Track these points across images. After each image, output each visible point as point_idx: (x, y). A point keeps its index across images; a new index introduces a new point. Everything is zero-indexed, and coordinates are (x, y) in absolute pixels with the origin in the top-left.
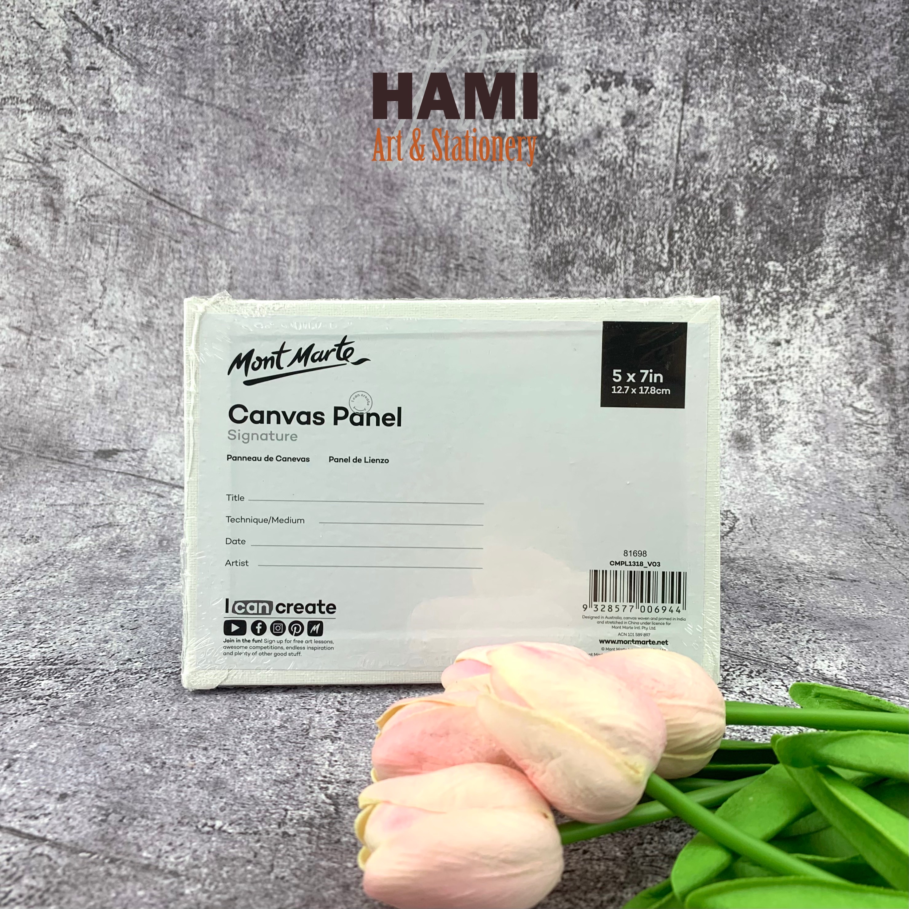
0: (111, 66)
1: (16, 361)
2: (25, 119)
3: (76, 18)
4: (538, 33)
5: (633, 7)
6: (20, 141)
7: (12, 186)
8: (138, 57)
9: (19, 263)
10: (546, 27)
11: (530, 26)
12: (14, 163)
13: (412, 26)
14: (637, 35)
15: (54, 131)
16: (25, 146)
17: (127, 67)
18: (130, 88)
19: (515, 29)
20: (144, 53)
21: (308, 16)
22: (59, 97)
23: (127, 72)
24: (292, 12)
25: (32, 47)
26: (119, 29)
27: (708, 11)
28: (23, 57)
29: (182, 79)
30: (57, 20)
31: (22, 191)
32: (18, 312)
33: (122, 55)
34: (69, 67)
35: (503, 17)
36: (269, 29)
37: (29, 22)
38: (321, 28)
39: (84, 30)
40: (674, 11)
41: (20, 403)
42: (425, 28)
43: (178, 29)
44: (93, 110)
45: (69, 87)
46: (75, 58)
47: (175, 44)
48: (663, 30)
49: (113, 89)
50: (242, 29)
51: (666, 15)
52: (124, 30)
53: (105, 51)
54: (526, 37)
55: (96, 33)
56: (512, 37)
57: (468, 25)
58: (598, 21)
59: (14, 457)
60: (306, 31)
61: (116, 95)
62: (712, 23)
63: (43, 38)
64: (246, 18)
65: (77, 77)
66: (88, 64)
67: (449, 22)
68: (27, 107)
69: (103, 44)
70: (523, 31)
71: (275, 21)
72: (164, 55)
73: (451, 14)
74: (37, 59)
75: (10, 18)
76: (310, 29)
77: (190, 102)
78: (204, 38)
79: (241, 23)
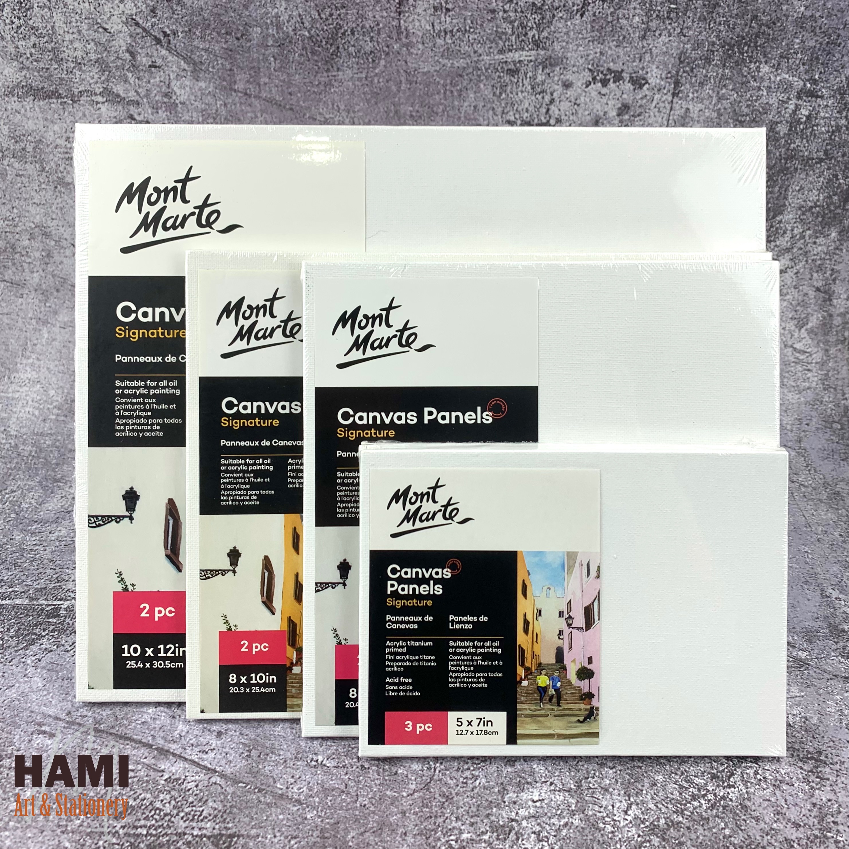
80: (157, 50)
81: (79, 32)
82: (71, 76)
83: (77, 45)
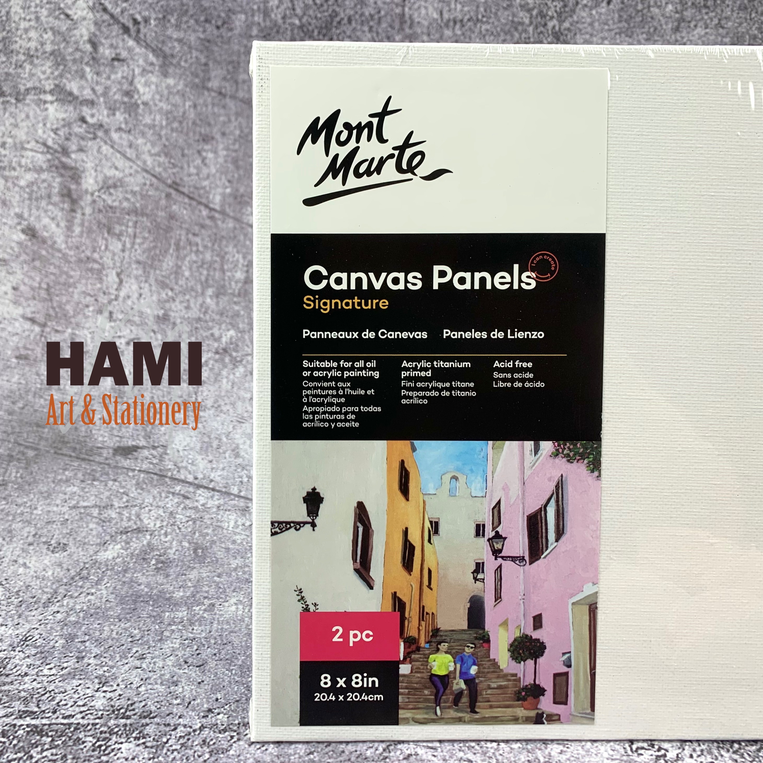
0: (136, 58)
1: (30, 352)
2: (46, 109)
3: (105, 10)
4: (569, 30)
5: (667, 3)
6: (40, 132)
7: (30, 177)
8: (164, 48)
9: (34, 252)
10: (577, 22)
11: (561, 22)
12: (34, 154)
13: (442, 20)
14: (669, 32)
15: (75, 121)
16: (45, 136)
17: (151, 57)
18: (154, 79)
19: (545, 25)
20: (170, 45)
21: (337, 9)
22: (82, 88)
23: (152, 64)
24: (322, 5)
25: (58, 38)
26: (146, 20)
27: (742, 8)
28: (48, 48)
29: (207, 71)
30: (85, 12)
31: (39, 181)
32: (31, 303)
33: (147, 46)
34: (94, 58)
35: (535, 12)
36: (297, 22)
37: (57, 13)
38: (350, 21)
39: (112, 22)
40: (707, 7)
41: (34, 397)
42: (455, 22)
43: (206, 21)
44: (115, 101)
45: (92, 78)
46: (101, 49)
47: (202, 36)
48: (696, 26)
49: (136, 81)
50: (271, 21)
51: (700, 11)
52: (152, 22)
53: (131, 43)
54: (556, 33)
55: (123, 25)
56: (541, 32)
57: (499, 20)
58: (631, 17)
59: (31, 453)
60: (335, 24)
61: (139, 87)
62: (746, 19)
63: (69, 30)
64: (275, 11)
65: (102, 68)
66: (113, 56)
67: (480, 17)
68: (49, 98)
69: (130, 36)
70: (554, 27)
71: (304, 14)
72: (190, 47)
73: (482, 9)
74: (62, 50)
75: (38, 9)
76: (339, 23)
77: (213, 94)
78: (231, 30)
79: (270, 16)
80: (123, 40)
81: (37, 19)
82: (20, 70)
83: (32, 34)
